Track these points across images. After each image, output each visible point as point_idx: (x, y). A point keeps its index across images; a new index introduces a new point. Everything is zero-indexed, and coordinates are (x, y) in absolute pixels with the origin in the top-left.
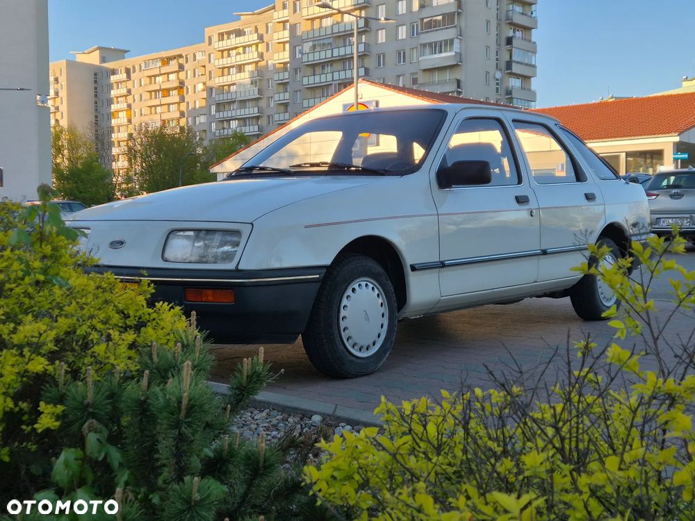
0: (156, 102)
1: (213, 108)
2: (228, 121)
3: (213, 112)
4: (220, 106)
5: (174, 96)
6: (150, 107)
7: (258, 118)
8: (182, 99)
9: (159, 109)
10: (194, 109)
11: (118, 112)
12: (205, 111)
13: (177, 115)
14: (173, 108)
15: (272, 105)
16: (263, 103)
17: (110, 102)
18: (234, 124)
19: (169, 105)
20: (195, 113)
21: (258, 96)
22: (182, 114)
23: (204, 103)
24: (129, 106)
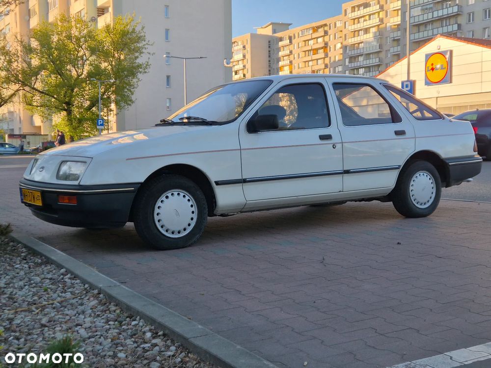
0: (309, 58)
1: (347, 60)
2: (358, 69)
3: (347, 63)
4: (353, 58)
5: (321, 54)
6: (305, 62)
7: (379, 66)
8: (326, 55)
9: (311, 63)
10: (335, 61)
11: (283, 66)
12: (341, 63)
13: (323, 66)
14: (320, 62)
15: (389, 56)
16: (382, 55)
17: (279, 60)
18: (361, 71)
19: (317, 60)
20: (335, 65)
21: (379, 50)
22: (326, 66)
23: (341, 57)
24: (291, 62)
